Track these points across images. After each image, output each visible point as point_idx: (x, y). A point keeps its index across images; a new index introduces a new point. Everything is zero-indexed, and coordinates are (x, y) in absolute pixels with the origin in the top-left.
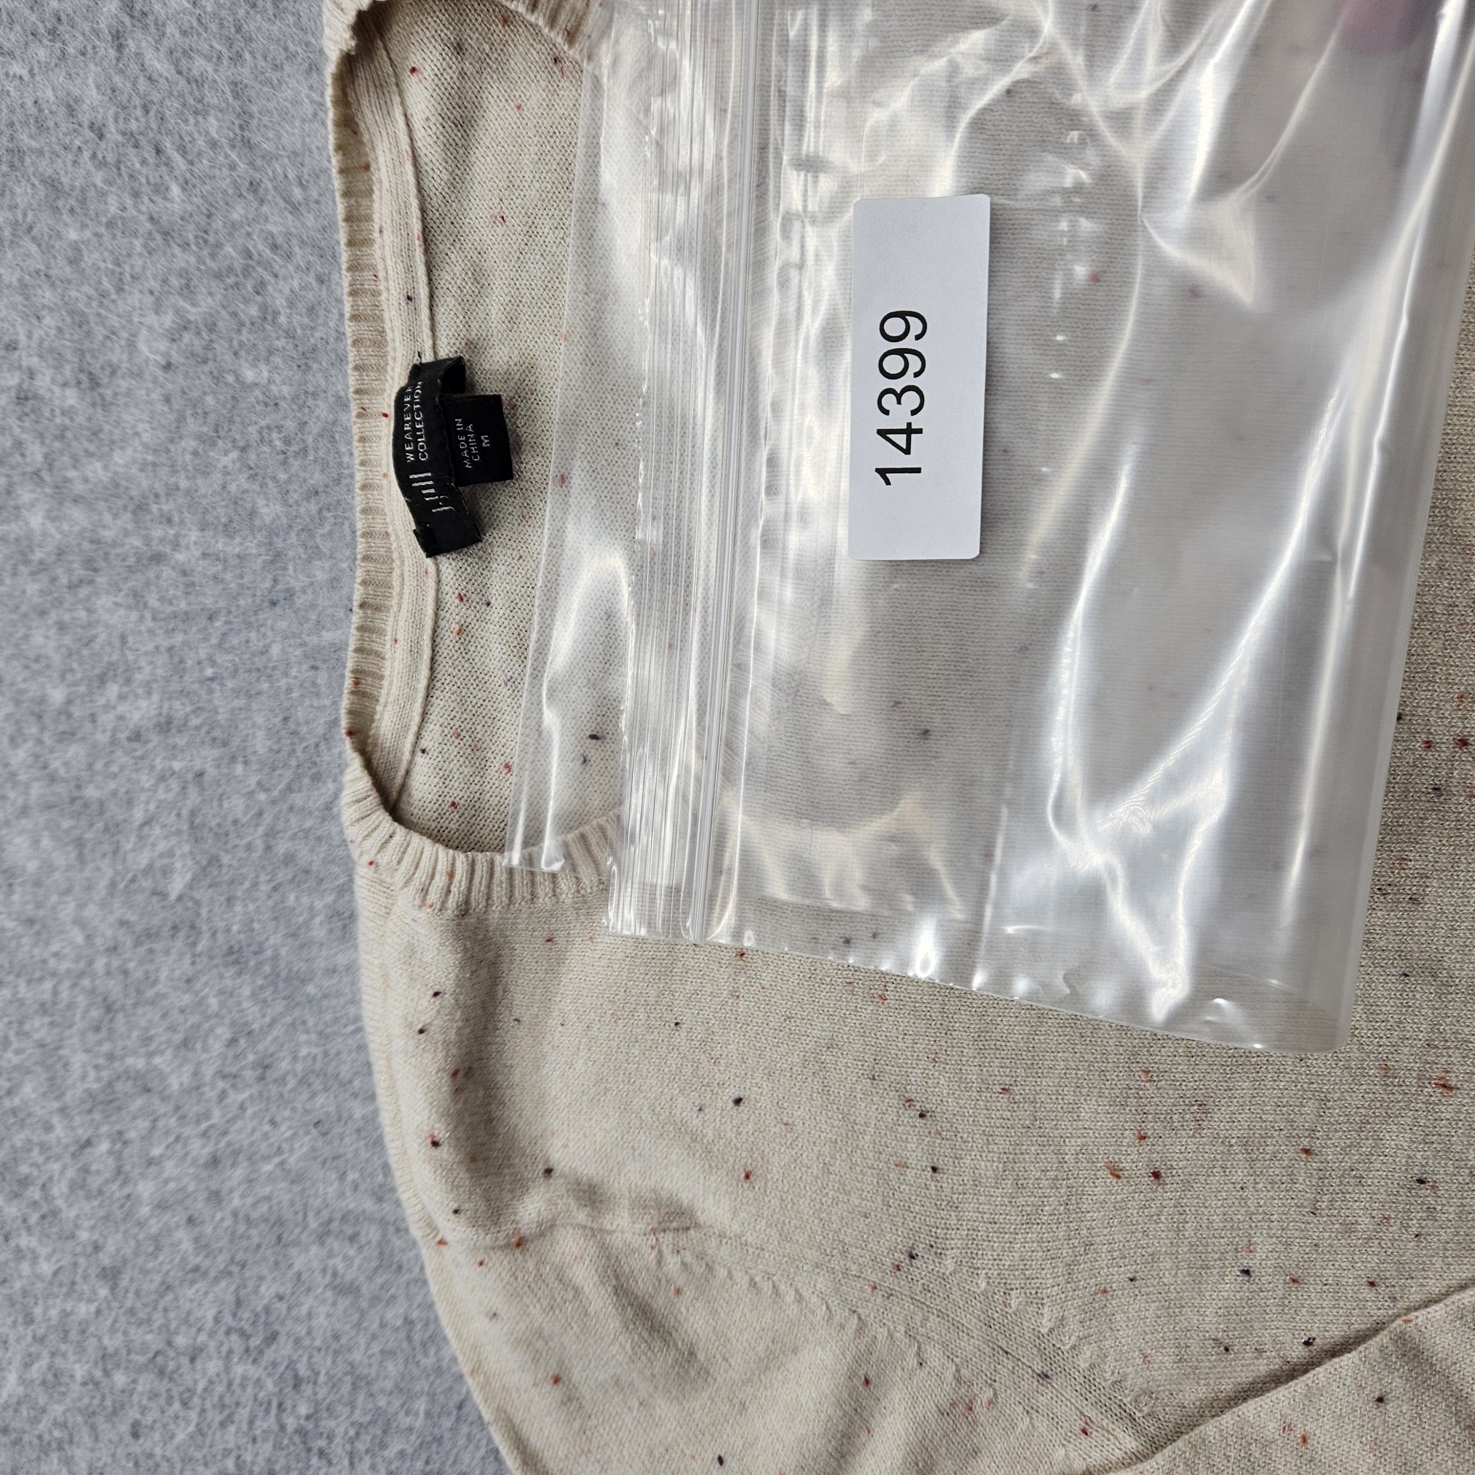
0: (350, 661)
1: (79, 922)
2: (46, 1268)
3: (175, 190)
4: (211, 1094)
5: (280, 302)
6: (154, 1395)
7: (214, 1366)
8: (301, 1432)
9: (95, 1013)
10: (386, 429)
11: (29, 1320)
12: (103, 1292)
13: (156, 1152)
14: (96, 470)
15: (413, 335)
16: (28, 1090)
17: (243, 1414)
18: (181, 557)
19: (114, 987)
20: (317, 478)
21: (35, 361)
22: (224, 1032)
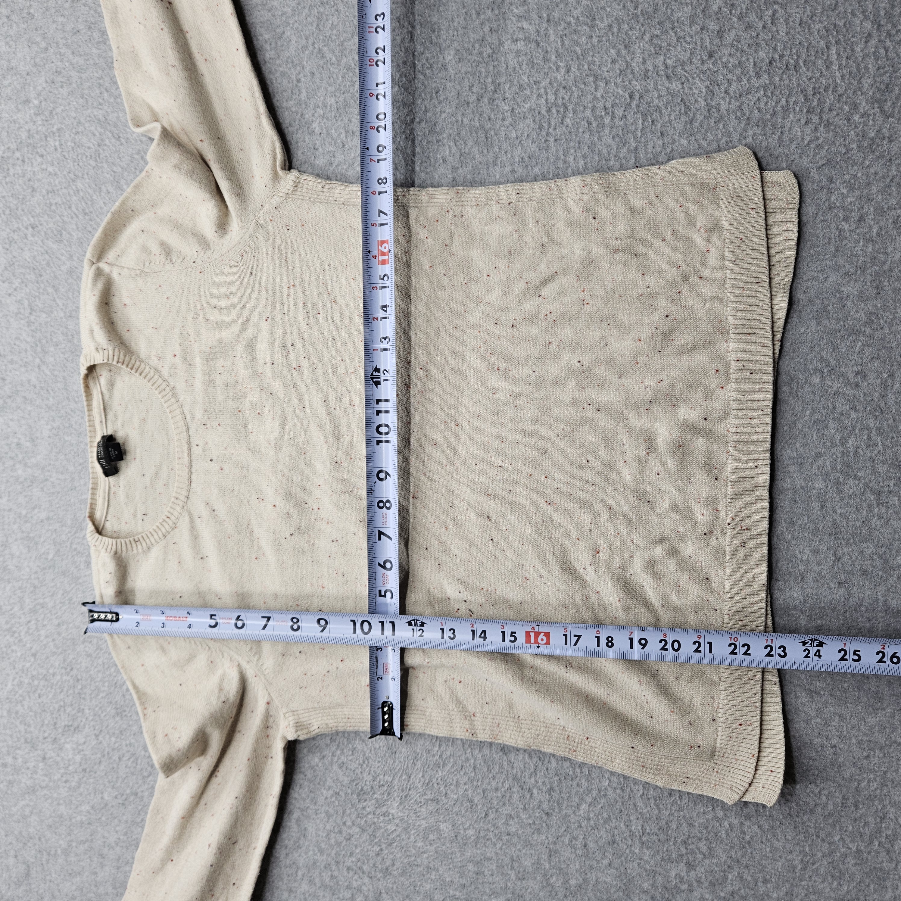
0: (89, 501)
1: (29, 566)
2: (19, 654)
3: (51, 399)
4: (58, 607)
5: (73, 423)
6: (44, 686)
7: (58, 677)
8: (79, 693)
9: (32, 589)
10: (95, 450)
11: (14, 668)
12: (33, 660)
13: (45, 623)
14: (33, 460)
15: (102, 430)
16: (16, 609)
17: (65, 689)
18: (52, 479)
19: (36, 582)
20: (81, 461)
21: (20, 436)
22: (61, 592)
